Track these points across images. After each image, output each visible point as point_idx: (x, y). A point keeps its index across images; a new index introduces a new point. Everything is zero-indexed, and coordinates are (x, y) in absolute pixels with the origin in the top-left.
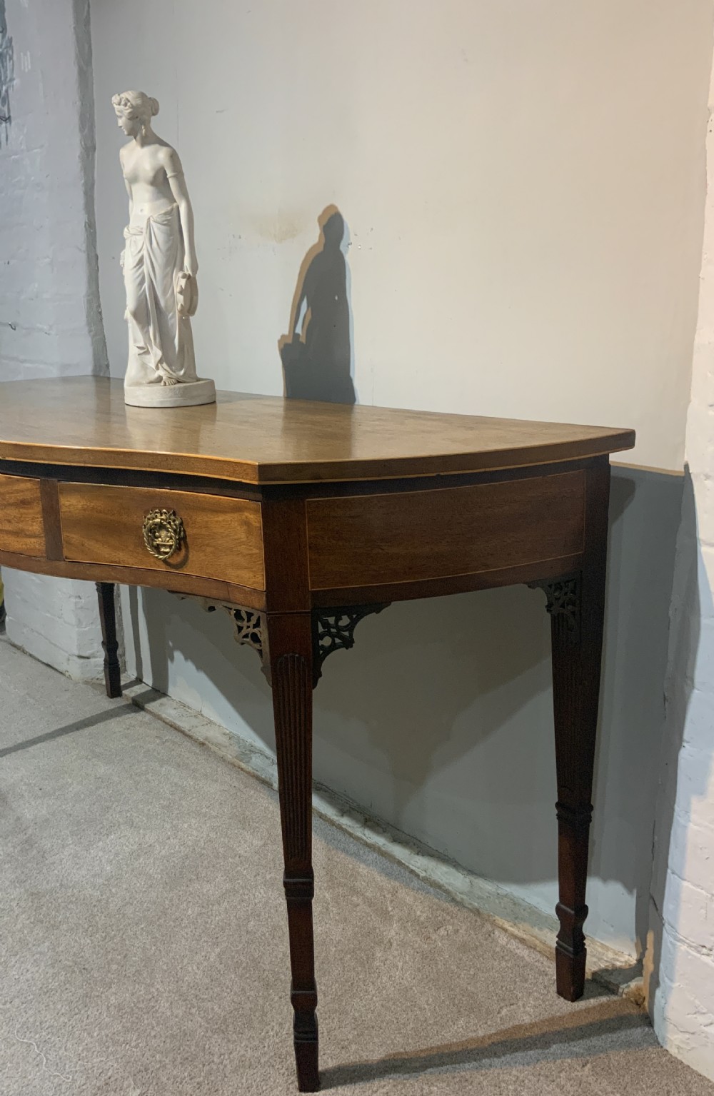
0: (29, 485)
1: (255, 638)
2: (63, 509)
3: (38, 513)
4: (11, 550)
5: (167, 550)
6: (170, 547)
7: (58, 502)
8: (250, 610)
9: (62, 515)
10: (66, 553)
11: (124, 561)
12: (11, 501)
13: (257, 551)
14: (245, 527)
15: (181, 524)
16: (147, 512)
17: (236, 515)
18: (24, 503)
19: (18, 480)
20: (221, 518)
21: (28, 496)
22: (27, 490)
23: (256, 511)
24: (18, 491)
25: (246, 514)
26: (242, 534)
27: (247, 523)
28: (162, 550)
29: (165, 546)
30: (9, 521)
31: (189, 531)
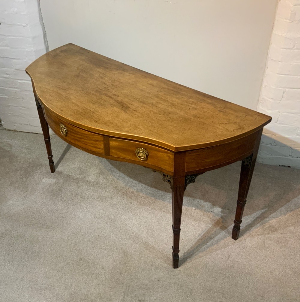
0: (99, 137)
1: (169, 181)
2: (111, 144)
3: (102, 144)
4: (93, 150)
5: (143, 158)
6: (144, 157)
7: (109, 142)
8: (167, 175)
9: (110, 145)
10: (111, 154)
11: (129, 158)
12: (93, 139)
13: (172, 163)
14: (168, 157)
15: (148, 152)
16: (137, 148)
17: (166, 154)
18: (97, 141)
19: (95, 135)
20: (160, 153)
21: (99, 139)
22: (99, 138)
23: (172, 155)
24: (95, 138)
25: (169, 155)
26: (167, 158)
27: (169, 156)
28: (141, 157)
29: (142, 157)
30: (92, 144)
31: (150, 154)
